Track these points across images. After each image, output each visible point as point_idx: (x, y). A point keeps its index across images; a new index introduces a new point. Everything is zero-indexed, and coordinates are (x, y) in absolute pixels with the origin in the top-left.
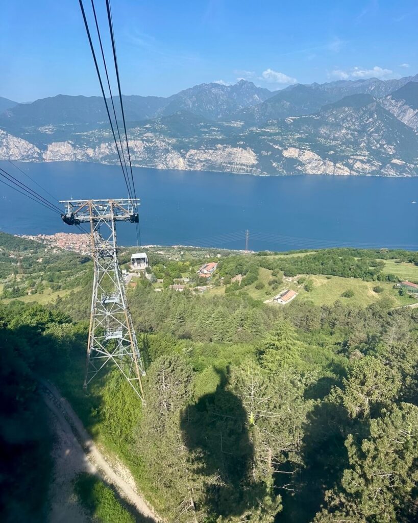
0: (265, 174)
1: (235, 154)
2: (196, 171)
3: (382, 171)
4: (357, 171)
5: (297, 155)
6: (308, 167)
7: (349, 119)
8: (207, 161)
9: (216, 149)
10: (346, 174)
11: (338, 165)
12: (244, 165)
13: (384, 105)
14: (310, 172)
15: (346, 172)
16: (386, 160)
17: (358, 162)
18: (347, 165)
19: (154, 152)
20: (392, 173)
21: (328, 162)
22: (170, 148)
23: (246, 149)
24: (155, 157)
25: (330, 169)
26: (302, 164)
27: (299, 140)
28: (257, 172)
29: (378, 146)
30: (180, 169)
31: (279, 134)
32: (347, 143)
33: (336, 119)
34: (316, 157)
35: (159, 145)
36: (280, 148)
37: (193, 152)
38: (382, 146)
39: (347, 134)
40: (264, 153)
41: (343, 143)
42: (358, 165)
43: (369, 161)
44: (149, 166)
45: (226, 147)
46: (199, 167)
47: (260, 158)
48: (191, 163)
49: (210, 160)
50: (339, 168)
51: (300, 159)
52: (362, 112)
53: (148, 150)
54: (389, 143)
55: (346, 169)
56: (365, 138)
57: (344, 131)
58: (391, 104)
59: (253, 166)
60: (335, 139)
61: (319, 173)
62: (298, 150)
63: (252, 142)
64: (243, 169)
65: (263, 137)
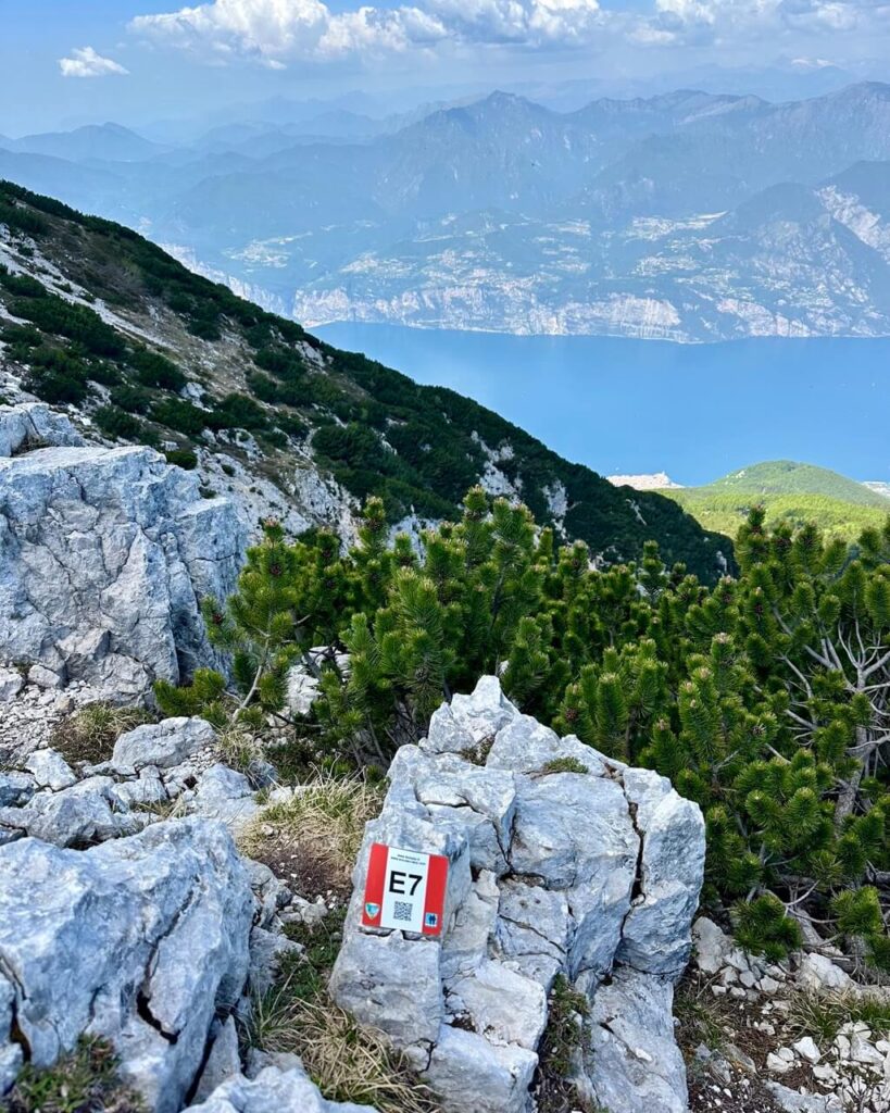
0: (697, 341)
1: (642, 308)
3: (854, 328)
4: (820, 331)
5: (735, 309)
6: (753, 326)
7: (795, 243)
8: (595, 318)
9: (610, 301)
10: (806, 335)
11: (794, 323)
12: (660, 326)
13: (826, 201)
14: (754, 333)
15: (805, 332)
16: (857, 313)
17: (822, 318)
18: (806, 322)
19: (501, 306)
20: (868, 332)
21: (780, 319)
22: (533, 301)
23: (662, 302)
25: (782, 328)
26: (744, 323)
27: (733, 282)
28: (682, 338)
29: (843, 288)
30: (552, 333)
31: (698, 272)
32: (796, 283)
33: (774, 242)
34: (763, 311)
35: (510, 295)
36: (711, 299)
37: (573, 306)
38: (848, 288)
39: (795, 269)
40: (688, 307)
41: (793, 285)
42: (821, 321)
43: (835, 316)
44: (498, 329)
45: (626, 297)
47: (682, 314)
49: (600, 318)
50: (797, 327)
51: (742, 315)
52: (811, 230)
53: (490, 302)
54: (858, 285)
55: (805, 328)
56: (824, 276)
57: (791, 265)
58: (836, 200)
59: (673, 327)
60: (779, 278)
61: (767, 334)
62: (737, 302)
63: (665, 288)
64: (658, 332)
65: (681, 280)
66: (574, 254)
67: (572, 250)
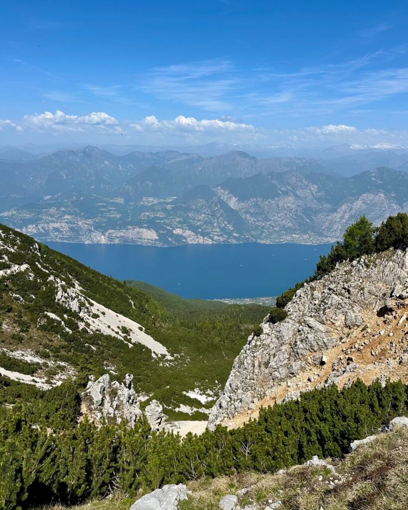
0: (166, 246)
1: (142, 232)
2: (116, 244)
3: (229, 240)
4: (216, 241)
5: (181, 233)
6: (189, 240)
7: (204, 207)
8: (121, 237)
9: (128, 229)
10: (210, 243)
11: (205, 238)
12: (150, 240)
13: (217, 192)
14: (190, 242)
15: (210, 242)
16: (230, 234)
17: (216, 236)
18: (210, 238)
19: (77, 231)
20: (234, 242)
21: (199, 237)
22: (92, 229)
23: (150, 230)
24: (79, 235)
25: (201, 240)
26: (185, 238)
27: (180, 222)
28: (159, 245)
29: (224, 225)
30: (102, 243)
31: (166, 218)
32: (206, 223)
33: (196, 207)
34: (193, 233)
35: (82, 226)
36: (171, 229)
37: (111, 231)
38: (226, 225)
39: (205, 217)
40: (161, 232)
41: (205, 224)
42: (216, 237)
43: (221, 235)
44: (76, 241)
45: (135, 228)
46: (117, 241)
47: (159, 235)
48: (110, 238)
49: (124, 236)
50: (206, 240)
51: (184, 235)
52: (210, 203)
53: (72, 229)
54: (229, 223)
55: (210, 240)
56: (216, 220)
57: (203, 215)
58: (221, 192)
59: (156, 240)
60: (199, 220)
61: (195, 243)
62: (181, 230)
63: (151, 224)
64: (150, 242)
65: (158, 221)
66: (114, 210)
67: (113, 209)
